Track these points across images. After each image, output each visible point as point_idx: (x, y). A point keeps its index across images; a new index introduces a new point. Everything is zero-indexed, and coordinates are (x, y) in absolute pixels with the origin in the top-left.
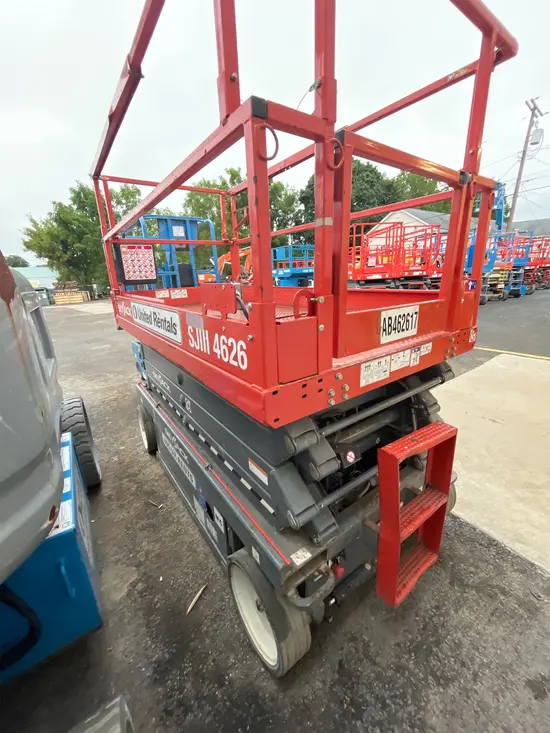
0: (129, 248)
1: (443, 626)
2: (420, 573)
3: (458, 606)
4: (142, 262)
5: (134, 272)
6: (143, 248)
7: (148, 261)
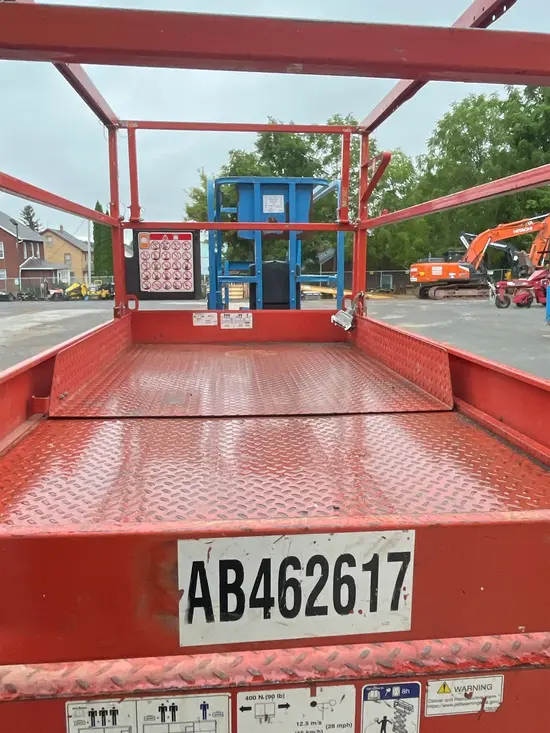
0: (153, 237)
4: (171, 261)
5: (157, 279)
6: (176, 237)
7: (182, 261)
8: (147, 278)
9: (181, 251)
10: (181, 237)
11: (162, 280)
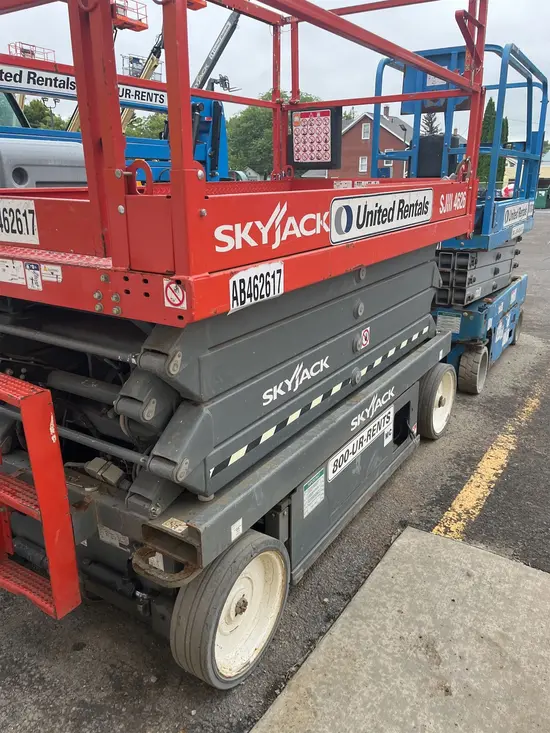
0: (303, 116)
1: (15, 683)
2: (23, 591)
3: (43, 706)
4: (315, 135)
5: (305, 151)
6: (319, 115)
7: (323, 135)
8: (298, 151)
9: (322, 126)
10: (322, 114)
11: (308, 152)
